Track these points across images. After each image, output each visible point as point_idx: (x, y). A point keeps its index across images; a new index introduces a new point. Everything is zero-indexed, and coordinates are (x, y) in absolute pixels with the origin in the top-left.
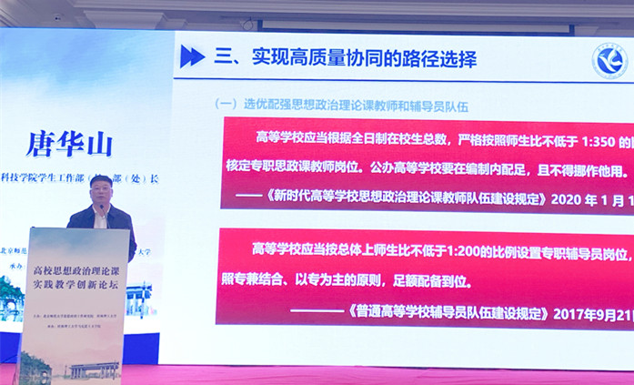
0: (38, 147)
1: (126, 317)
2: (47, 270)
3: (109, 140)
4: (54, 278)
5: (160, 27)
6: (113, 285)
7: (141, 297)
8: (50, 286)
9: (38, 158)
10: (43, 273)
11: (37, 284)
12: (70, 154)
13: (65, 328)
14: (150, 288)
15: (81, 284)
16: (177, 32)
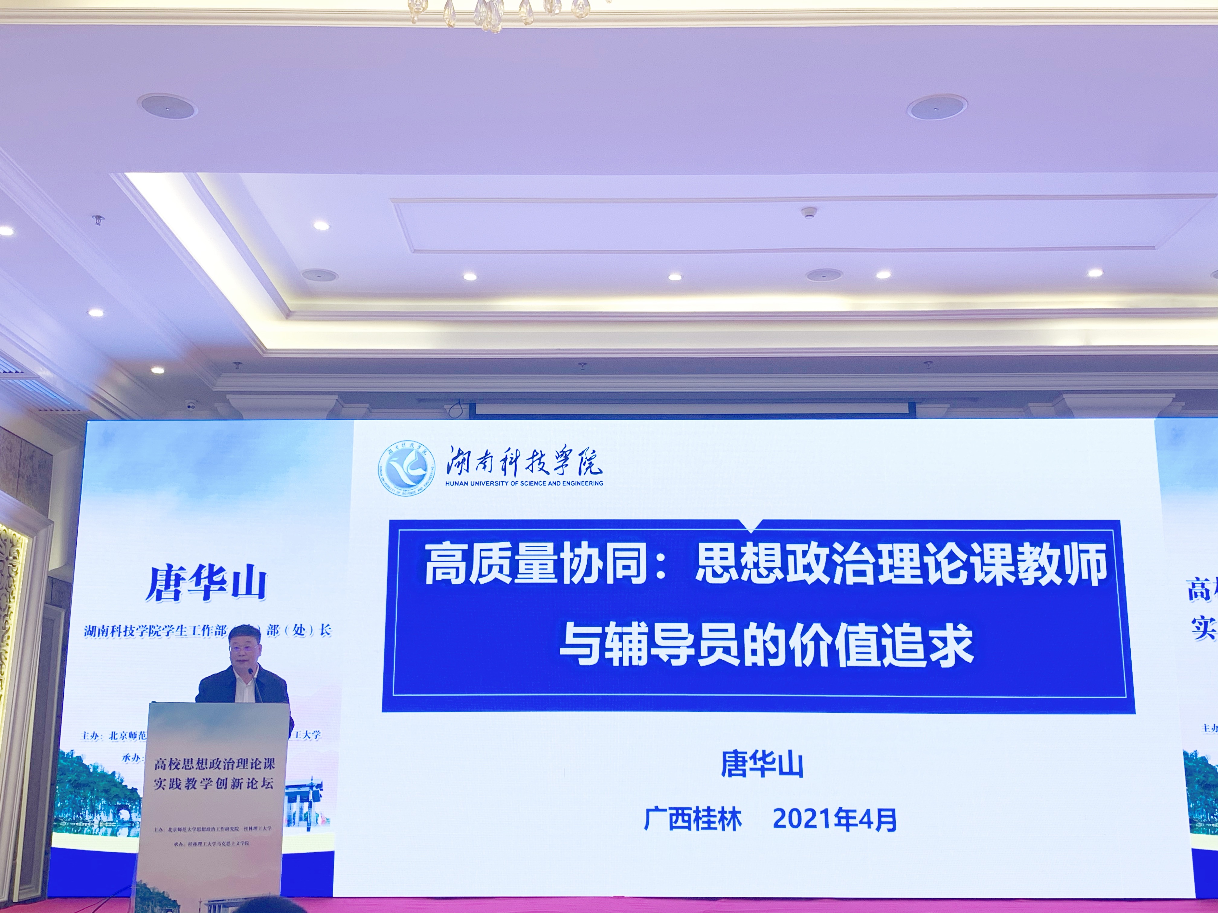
0: (163, 588)
1: (286, 830)
2: (174, 764)
3: (262, 575)
4: (183, 775)
5: (334, 415)
6: (267, 784)
7: (307, 800)
8: (178, 787)
9: (163, 604)
10: (167, 767)
11: (160, 784)
12: (206, 597)
13: (198, 847)
14: (320, 786)
15: (222, 783)
16: (356, 422)
